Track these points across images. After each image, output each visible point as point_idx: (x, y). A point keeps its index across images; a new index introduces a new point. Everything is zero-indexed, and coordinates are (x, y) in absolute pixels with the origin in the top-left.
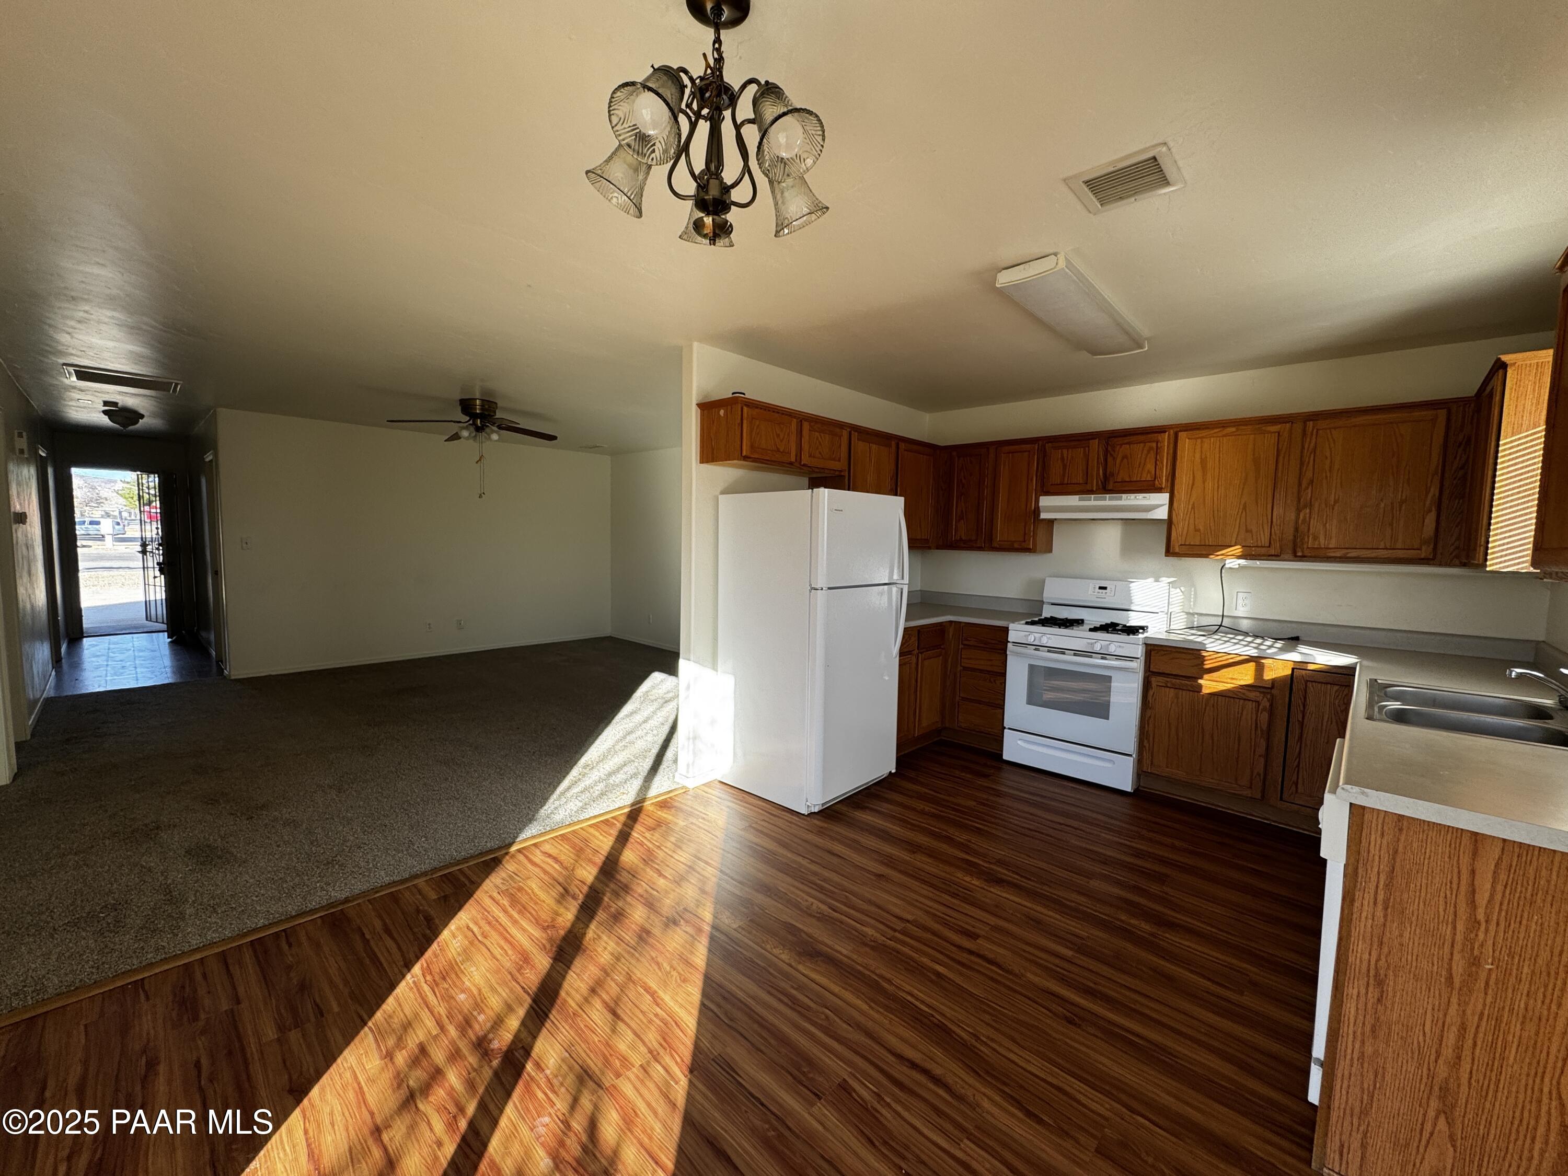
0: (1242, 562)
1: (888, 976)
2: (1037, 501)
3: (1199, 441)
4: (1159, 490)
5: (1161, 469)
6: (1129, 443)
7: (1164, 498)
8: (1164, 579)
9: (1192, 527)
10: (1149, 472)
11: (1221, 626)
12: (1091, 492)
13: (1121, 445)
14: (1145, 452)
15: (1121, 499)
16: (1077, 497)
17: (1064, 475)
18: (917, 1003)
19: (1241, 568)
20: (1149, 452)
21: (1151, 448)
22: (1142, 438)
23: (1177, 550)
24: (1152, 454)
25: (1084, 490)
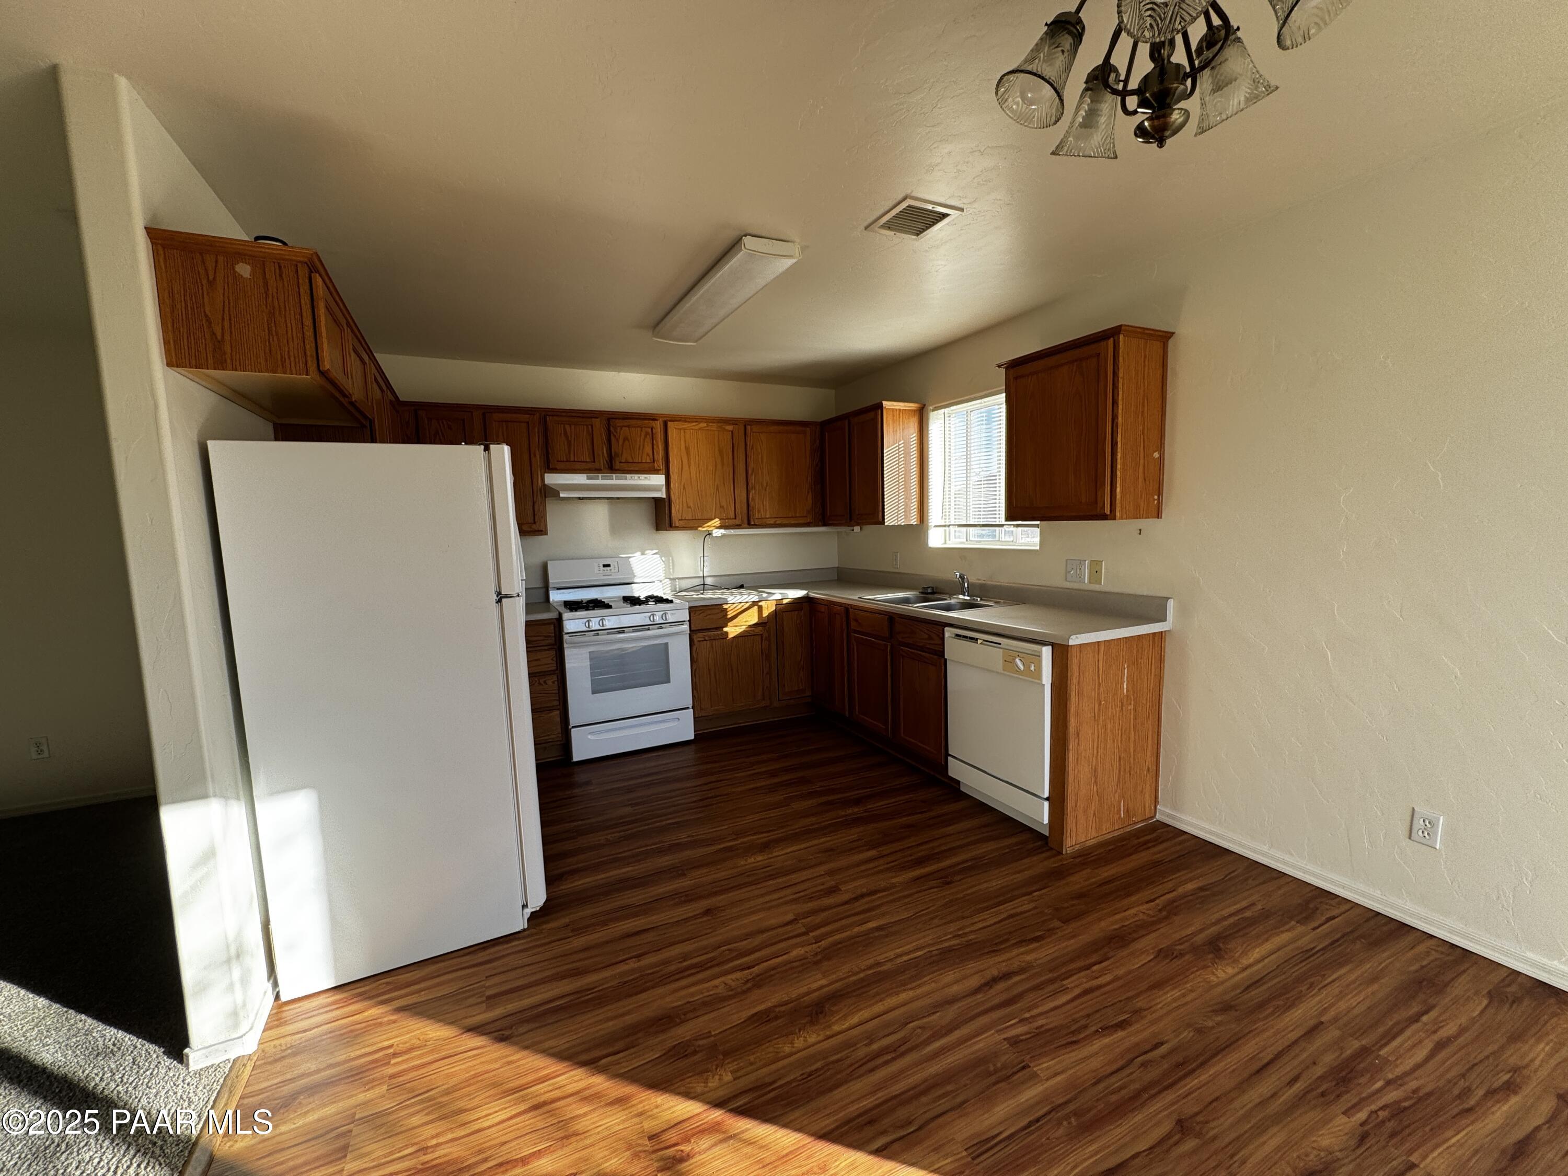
0: (723, 531)
1: (871, 961)
2: (543, 479)
3: (682, 431)
4: (656, 471)
5: (658, 453)
6: (628, 426)
7: (658, 480)
8: (647, 552)
9: (685, 505)
10: (648, 454)
11: (704, 584)
12: (598, 470)
13: (621, 427)
14: (643, 436)
15: (626, 479)
16: (585, 475)
17: (570, 453)
18: (912, 956)
19: (723, 536)
20: (646, 436)
21: (647, 433)
22: (639, 422)
23: (677, 525)
24: (648, 439)
25: (591, 469)
